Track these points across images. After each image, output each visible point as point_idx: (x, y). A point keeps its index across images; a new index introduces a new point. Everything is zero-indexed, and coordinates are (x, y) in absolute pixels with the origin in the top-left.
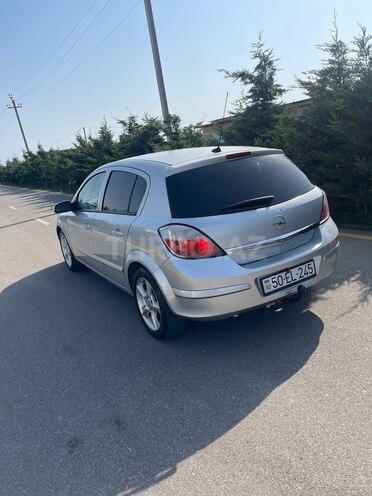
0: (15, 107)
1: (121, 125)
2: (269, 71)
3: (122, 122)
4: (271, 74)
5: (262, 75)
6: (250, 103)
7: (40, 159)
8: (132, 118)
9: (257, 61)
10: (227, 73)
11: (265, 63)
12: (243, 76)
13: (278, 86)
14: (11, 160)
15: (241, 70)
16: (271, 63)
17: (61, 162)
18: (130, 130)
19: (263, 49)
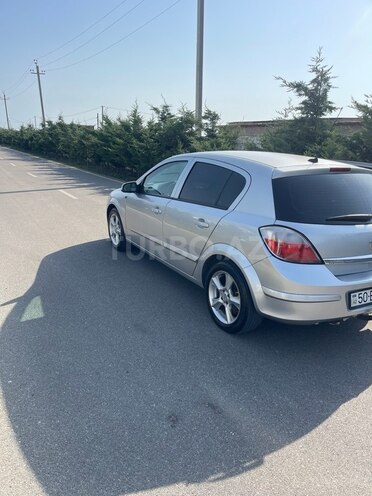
0: (38, 73)
1: (154, 112)
2: (324, 86)
3: (155, 109)
4: (326, 91)
5: (316, 89)
6: (298, 114)
7: (59, 130)
8: (166, 107)
9: (314, 76)
10: (285, 82)
11: (322, 78)
12: (299, 87)
13: (330, 103)
14: (26, 126)
15: (298, 81)
16: (326, 80)
17: (83, 137)
18: (163, 119)
19: (322, 64)
